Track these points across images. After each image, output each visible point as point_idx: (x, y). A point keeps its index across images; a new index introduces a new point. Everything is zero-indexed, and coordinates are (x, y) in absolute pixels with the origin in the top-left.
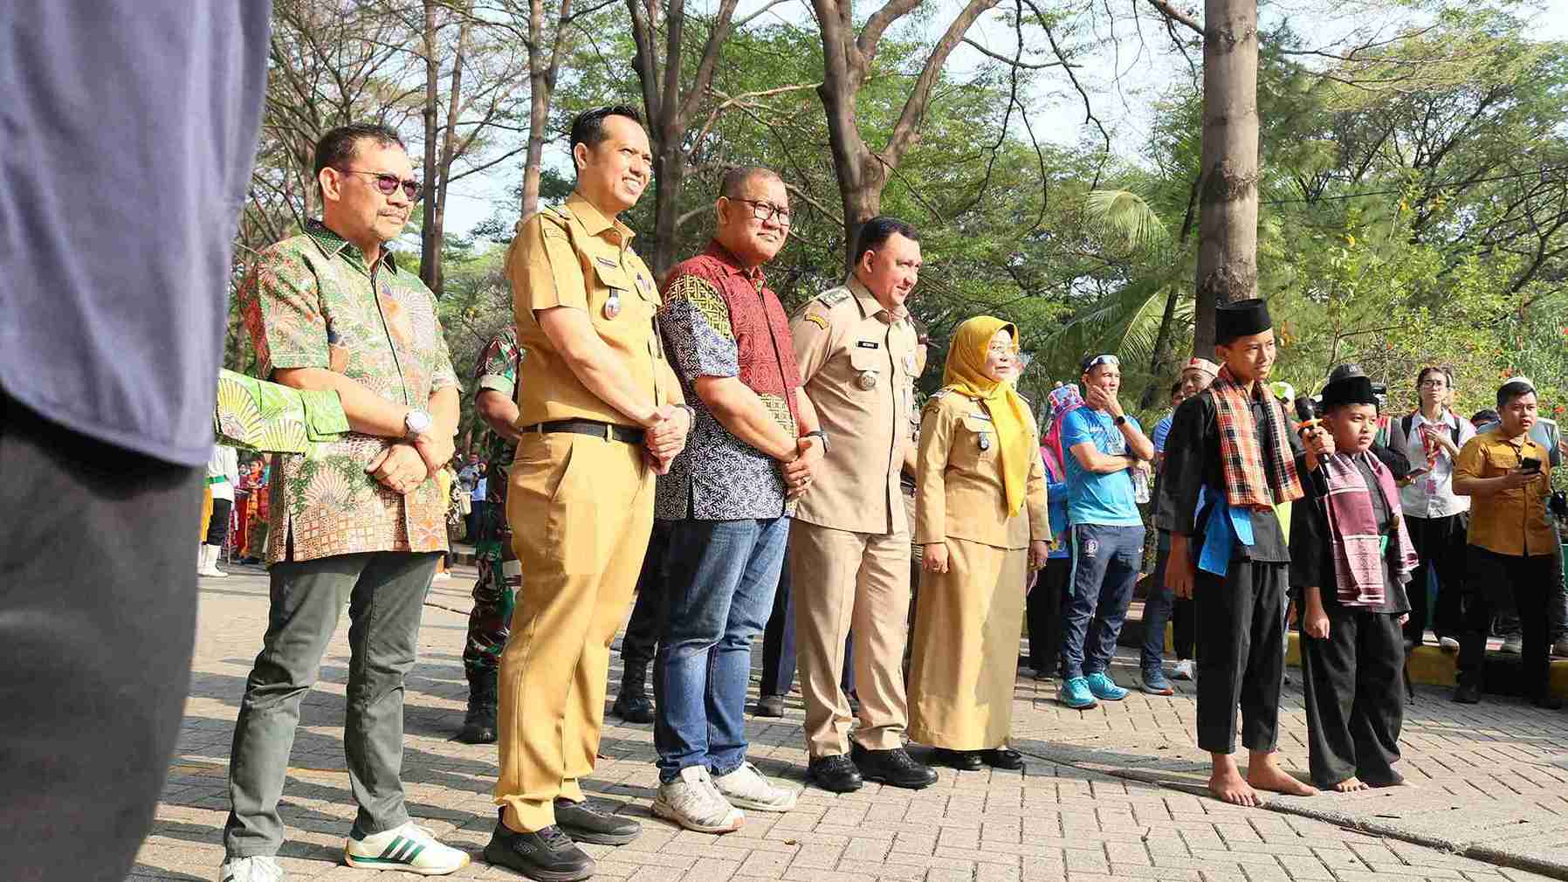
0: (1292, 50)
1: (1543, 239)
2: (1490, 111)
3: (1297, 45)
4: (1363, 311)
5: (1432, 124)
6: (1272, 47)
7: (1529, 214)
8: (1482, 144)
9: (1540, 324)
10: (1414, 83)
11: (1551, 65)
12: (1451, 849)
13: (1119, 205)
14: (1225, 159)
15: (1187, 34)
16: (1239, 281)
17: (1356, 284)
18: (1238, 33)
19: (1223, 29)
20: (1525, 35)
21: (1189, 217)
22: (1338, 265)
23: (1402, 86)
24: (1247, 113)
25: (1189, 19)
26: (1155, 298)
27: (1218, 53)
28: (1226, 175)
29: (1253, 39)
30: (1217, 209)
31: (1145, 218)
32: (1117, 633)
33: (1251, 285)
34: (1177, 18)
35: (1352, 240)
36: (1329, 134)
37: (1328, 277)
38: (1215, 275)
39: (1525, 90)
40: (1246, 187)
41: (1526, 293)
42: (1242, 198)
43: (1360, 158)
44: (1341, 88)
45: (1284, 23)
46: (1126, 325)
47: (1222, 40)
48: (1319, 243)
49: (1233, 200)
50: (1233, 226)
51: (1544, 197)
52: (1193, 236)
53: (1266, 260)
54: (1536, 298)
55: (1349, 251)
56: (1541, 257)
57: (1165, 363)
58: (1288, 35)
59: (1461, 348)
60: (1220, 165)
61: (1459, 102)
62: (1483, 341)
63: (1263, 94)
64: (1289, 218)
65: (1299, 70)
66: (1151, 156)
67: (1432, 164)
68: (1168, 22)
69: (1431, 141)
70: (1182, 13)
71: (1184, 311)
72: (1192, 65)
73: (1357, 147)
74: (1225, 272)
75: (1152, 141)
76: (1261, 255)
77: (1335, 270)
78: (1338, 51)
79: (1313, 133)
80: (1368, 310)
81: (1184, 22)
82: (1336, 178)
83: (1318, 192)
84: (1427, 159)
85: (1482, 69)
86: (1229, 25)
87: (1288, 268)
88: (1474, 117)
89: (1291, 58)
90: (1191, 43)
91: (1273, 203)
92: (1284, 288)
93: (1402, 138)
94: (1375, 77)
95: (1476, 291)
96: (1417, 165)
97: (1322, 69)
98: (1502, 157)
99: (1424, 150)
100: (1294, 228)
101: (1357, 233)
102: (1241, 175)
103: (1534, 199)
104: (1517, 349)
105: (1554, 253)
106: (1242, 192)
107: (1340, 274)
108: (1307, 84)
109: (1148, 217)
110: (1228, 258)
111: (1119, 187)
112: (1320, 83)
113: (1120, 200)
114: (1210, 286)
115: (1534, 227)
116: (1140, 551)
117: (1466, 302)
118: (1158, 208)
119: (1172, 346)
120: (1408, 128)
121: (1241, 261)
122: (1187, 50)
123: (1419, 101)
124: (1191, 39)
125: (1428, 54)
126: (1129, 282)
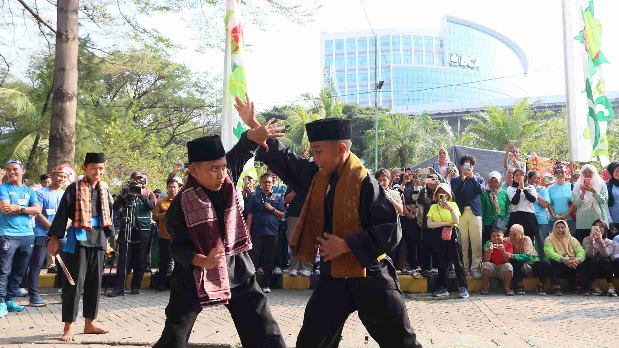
0: (91, 47)
1: (174, 130)
2: (158, 83)
3: (93, 45)
4: (115, 150)
5: (139, 84)
6: (83, 44)
7: (170, 121)
8: (156, 94)
9: (173, 158)
10: (134, 68)
11: (177, 71)
12: (149, 345)
13: (13, 96)
14: (63, 85)
15: (47, 30)
16: (68, 134)
17: (113, 140)
18: (71, 36)
19: (65, 33)
20: (171, 60)
21: (46, 105)
22: (108, 132)
23: (130, 68)
24: (73, 68)
25: (48, 24)
26: (28, 137)
27: (62, 42)
28: (64, 91)
29: (77, 40)
30: (60, 104)
31: (25, 102)
32: (20, 282)
33: (73, 136)
34: (42, 22)
35: (113, 123)
36: (102, 81)
37: (103, 136)
38: (58, 131)
39: (170, 77)
40: (72, 97)
41: (169, 148)
42: (70, 101)
43: (114, 91)
44: (109, 65)
45: (88, 36)
46: (14, 148)
47: (64, 37)
48: (99, 122)
49: (67, 101)
50: (66, 112)
51: (175, 115)
52: (48, 113)
53: (78, 127)
54: (172, 149)
55: (111, 127)
56: (174, 136)
57: (34, 165)
58: (89, 41)
59: (149, 166)
60: (61, 87)
61: (149, 77)
62: (156, 163)
63: (79, 62)
64: (88, 111)
65: (93, 55)
66: (28, 77)
67: (139, 98)
68: (38, 23)
69: (139, 90)
70: (45, 21)
71: (42, 144)
72: (49, 43)
73: (113, 87)
74: (62, 130)
75: (29, 71)
76: (76, 124)
77: (106, 134)
78: (107, 50)
79: (96, 80)
80: (117, 150)
81: (45, 24)
82: (105, 98)
83: (98, 102)
84: (137, 96)
85: (157, 68)
86: (67, 31)
87: (86, 131)
88: (153, 84)
89: (90, 50)
90: (48, 34)
91: (82, 104)
92: (85, 138)
93: (128, 87)
94: (121, 63)
95: (155, 146)
96: (134, 97)
97: (101, 56)
98: (162, 100)
99: (137, 93)
100: (90, 116)
101: (115, 121)
102: (70, 92)
103: (171, 116)
104: (166, 167)
105: (177, 135)
106: (70, 99)
107: (108, 136)
108: (96, 61)
109: (27, 103)
110: (64, 124)
111: (12, 87)
112: (101, 61)
113: (14, 94)
114: (56, 135)
115: (172, 125)
116: (32, 246)
117: (151, 150)
118: (33, 100)
119: (36, 158)
120: (131, 84)
121: (69, 126)
122: (46, 36)
123: (135, 75)
124: (48, 32)
125: (139, 59)
126: (16, 130)
